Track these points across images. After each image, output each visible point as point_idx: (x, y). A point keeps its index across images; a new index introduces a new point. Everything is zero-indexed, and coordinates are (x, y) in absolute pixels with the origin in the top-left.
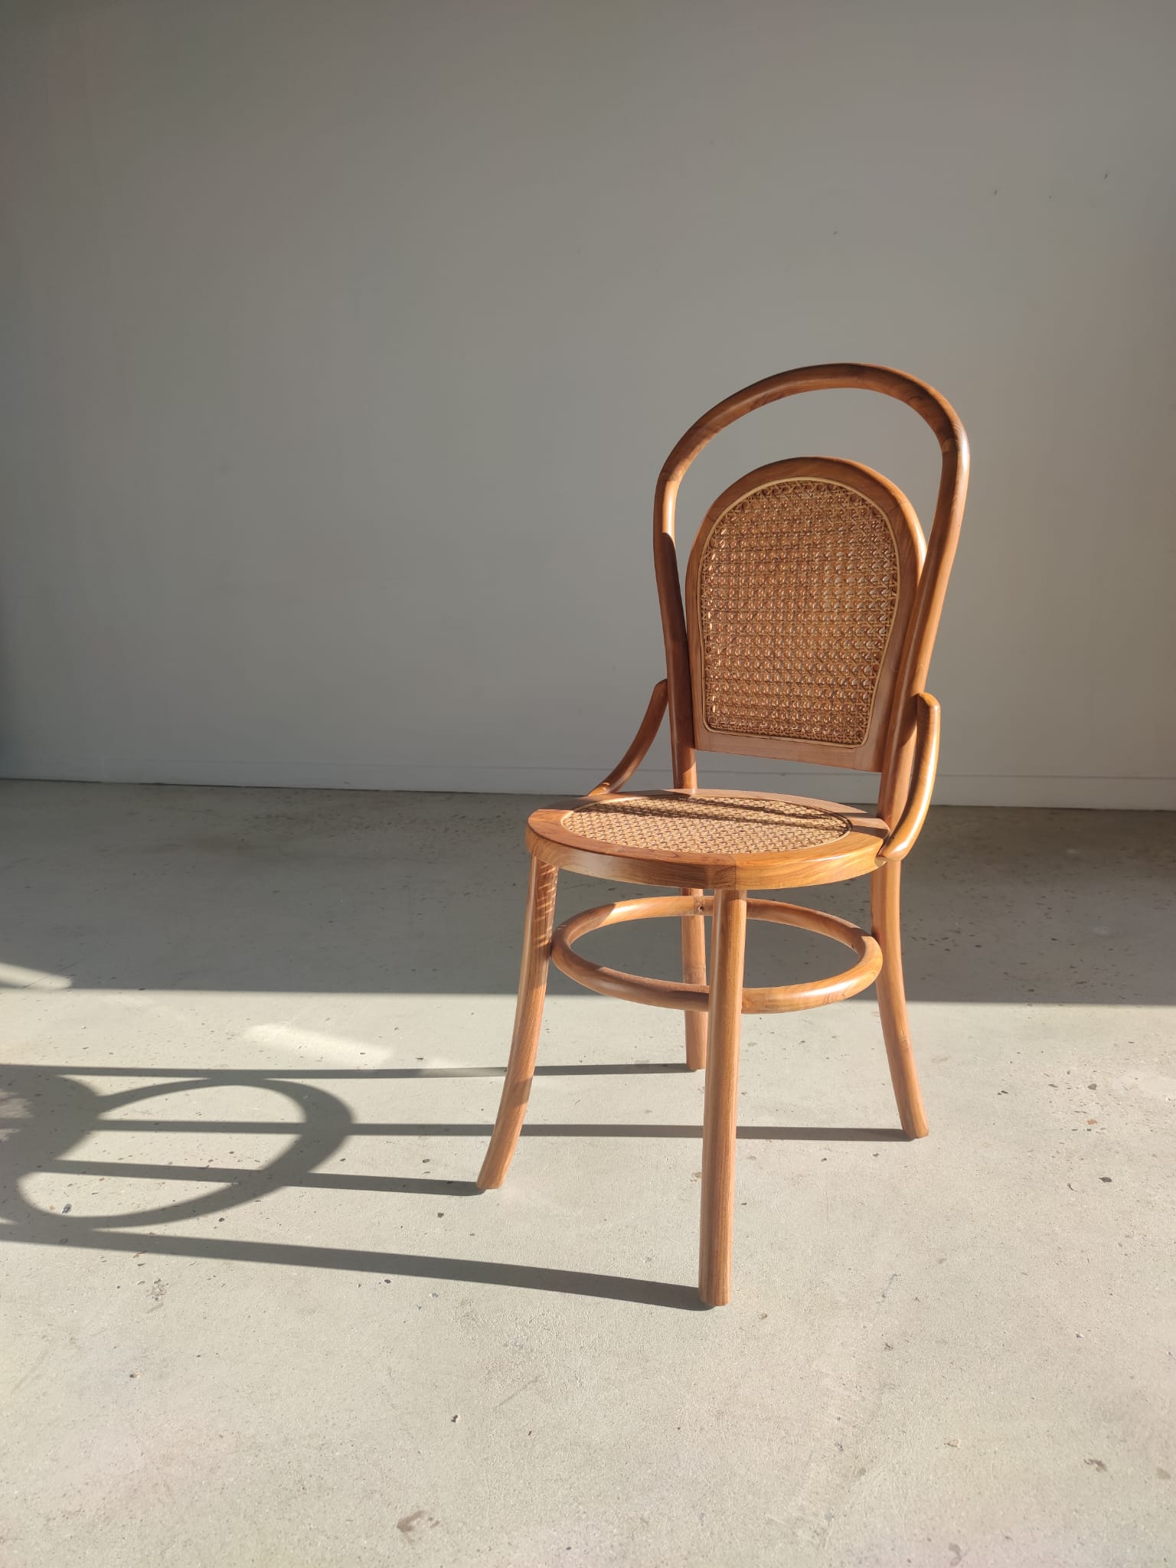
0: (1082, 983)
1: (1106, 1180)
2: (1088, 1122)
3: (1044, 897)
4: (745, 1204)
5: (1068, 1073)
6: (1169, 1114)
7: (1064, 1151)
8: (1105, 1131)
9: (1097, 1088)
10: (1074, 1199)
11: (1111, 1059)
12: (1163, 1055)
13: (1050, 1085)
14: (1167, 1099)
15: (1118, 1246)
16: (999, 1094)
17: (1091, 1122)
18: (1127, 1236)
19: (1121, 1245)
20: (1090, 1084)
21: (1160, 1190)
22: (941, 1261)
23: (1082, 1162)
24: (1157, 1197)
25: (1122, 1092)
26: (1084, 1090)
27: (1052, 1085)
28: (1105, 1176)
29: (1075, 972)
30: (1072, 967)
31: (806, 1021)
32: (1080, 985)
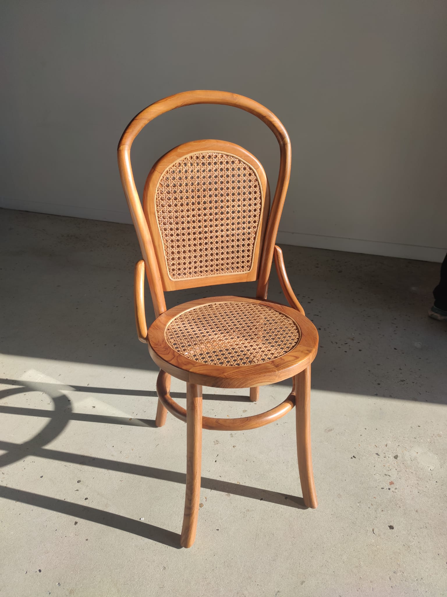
0: (403, 381)
1: (391, 527)
2: (390, 482)
3: (395, 319)
4: (218, 530)
5: (386, 446)
6: (428, 481)
7: (375, 504)
8: (397, 490)
9: (398, 458)
10: (373, 541)
11: (408, 437)
12: (432, 437)
13: (376, 454)
14: (429, 469)
15: (389, 579)
16: (352, 458)
17: (392, 483)
18: (394, 573)
19: (390, 579)
20: (395, 454)
21: (416, 538)
22: (302, 583)
23: (382, 513)
24: (413, 543)
25: (409, 462)
26: (392, 458)
27: (377, 454)
28: (391, 524)
29: (401, 373)
30: (400, 369)
31: (272, 397)
32: (403, 383)
